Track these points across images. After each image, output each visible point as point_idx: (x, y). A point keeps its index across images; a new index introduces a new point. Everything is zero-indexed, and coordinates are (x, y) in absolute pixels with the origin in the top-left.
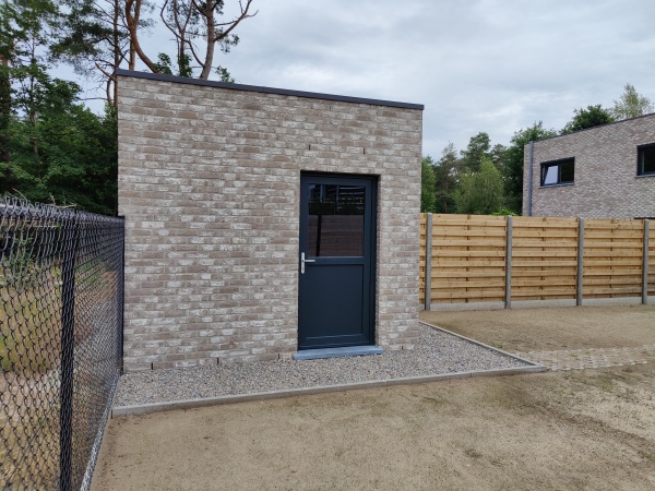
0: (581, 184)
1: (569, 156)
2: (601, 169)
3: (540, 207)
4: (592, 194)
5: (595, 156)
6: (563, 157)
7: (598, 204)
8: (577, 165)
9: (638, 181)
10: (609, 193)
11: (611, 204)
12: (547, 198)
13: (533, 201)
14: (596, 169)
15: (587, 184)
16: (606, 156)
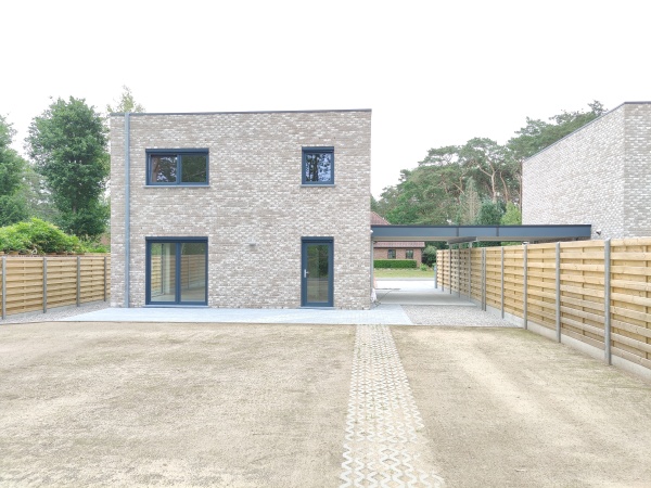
0: (221, 189)
1: (199, 145)
2: (252, 171)
3: (148, 216)
4: (240, 204)
5: (241, 152)
6: (188, 145)
7: (249, 217)
8: (213, 160)
9: (305, 191)
10: (265, 203)
11: (268, 217)
12: (162, 204)
13: (133, 207)
14: (243, 170)
15: (231, 188)
16: (259, 154)
